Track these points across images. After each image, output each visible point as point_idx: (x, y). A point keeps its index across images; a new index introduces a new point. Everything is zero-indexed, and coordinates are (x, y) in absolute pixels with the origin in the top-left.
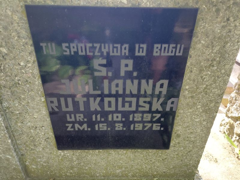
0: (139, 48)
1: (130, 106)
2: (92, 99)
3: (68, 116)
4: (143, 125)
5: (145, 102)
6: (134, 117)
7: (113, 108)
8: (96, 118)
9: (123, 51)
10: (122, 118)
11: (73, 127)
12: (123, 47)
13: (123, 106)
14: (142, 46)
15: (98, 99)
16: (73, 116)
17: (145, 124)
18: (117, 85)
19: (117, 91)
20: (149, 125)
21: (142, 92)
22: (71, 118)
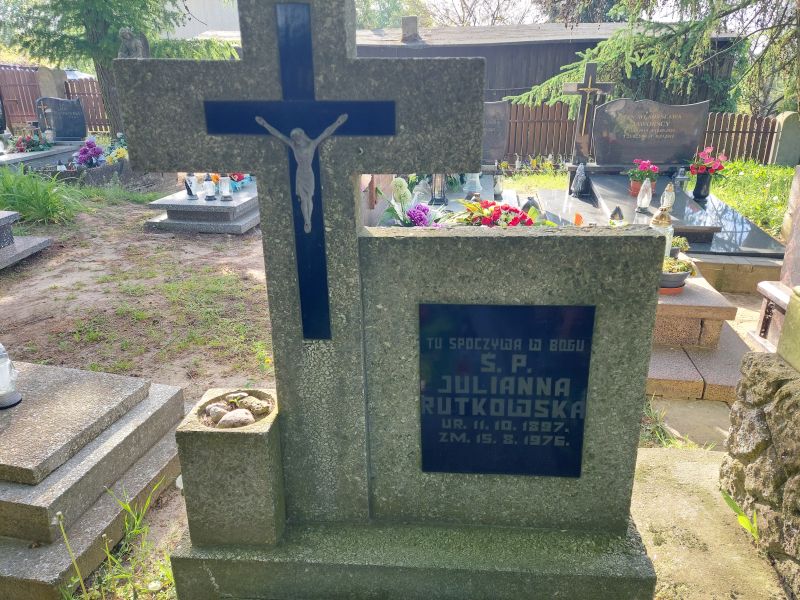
0: (534, 342)
1: (524, 411)
2: (475, 401)
3: (444, 421)
4: (541, 438)
5: (543, 406)
6: (528, 426)
7: (501, 413)
8: (479, 425)
9: (516, 346)
10: (512, 426)
11: (448, 437)
12: (516, 342)
13: (515, 410)
14: (536, 340)
15: (483, 400)
16: (449, 421)
17: (545, 437)
18: (507, 384)
19: (507, 391)
20: (550, 438)
21: (539, 393)
22: (447, 423)
